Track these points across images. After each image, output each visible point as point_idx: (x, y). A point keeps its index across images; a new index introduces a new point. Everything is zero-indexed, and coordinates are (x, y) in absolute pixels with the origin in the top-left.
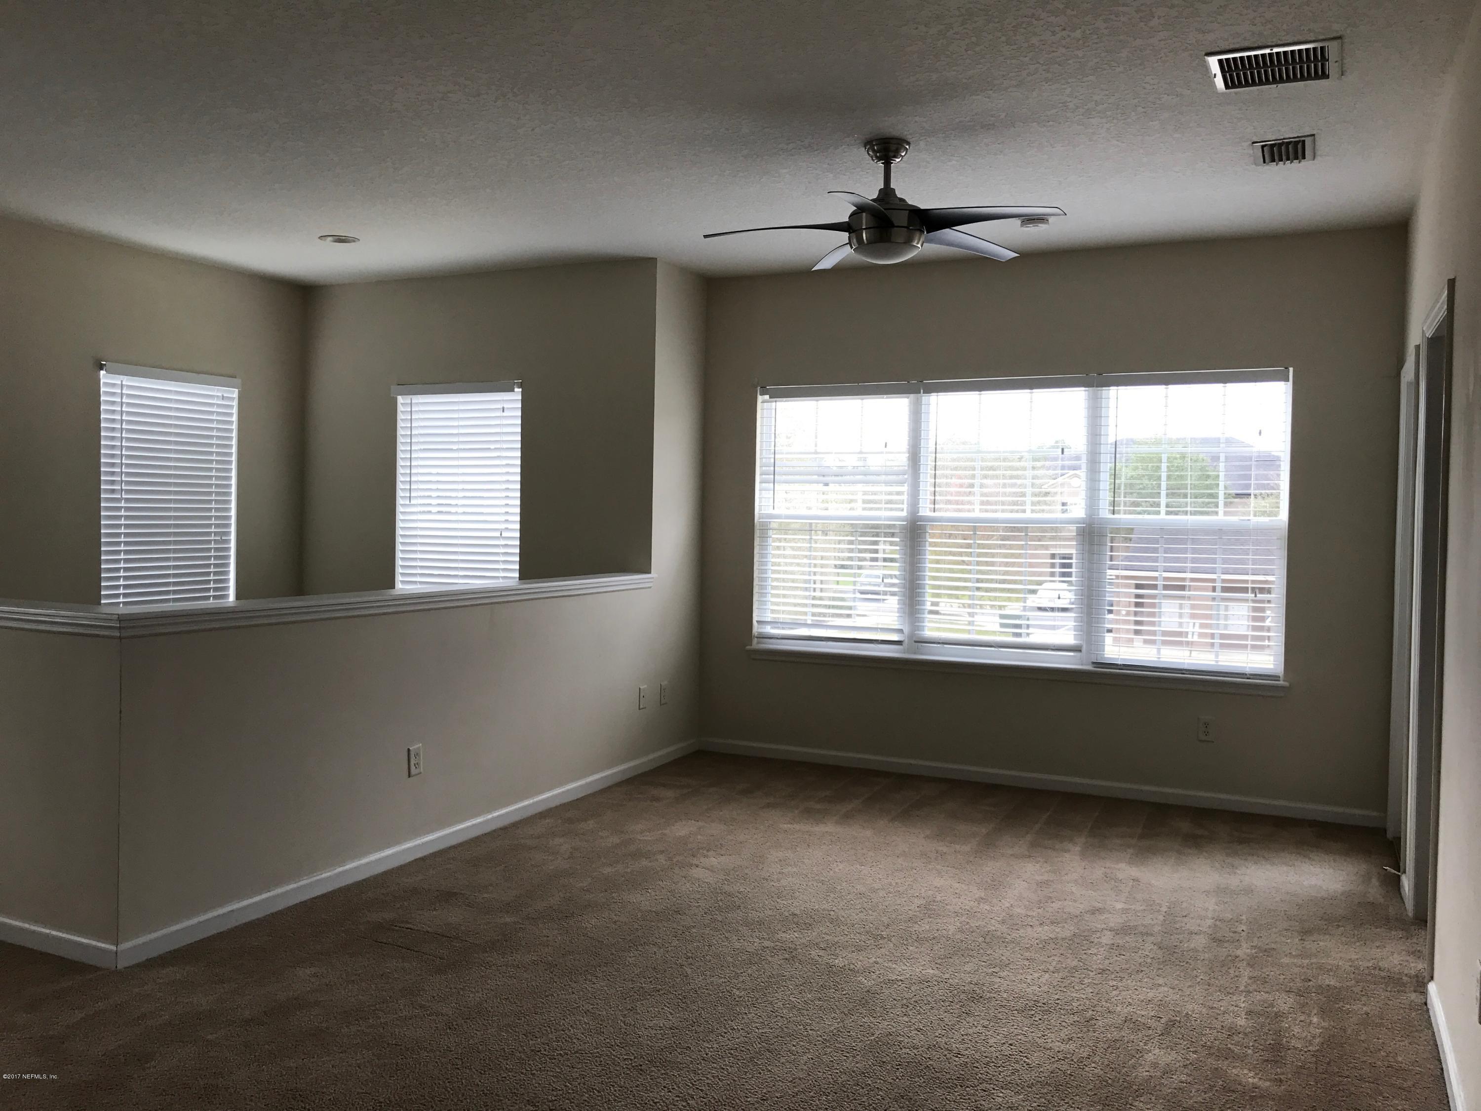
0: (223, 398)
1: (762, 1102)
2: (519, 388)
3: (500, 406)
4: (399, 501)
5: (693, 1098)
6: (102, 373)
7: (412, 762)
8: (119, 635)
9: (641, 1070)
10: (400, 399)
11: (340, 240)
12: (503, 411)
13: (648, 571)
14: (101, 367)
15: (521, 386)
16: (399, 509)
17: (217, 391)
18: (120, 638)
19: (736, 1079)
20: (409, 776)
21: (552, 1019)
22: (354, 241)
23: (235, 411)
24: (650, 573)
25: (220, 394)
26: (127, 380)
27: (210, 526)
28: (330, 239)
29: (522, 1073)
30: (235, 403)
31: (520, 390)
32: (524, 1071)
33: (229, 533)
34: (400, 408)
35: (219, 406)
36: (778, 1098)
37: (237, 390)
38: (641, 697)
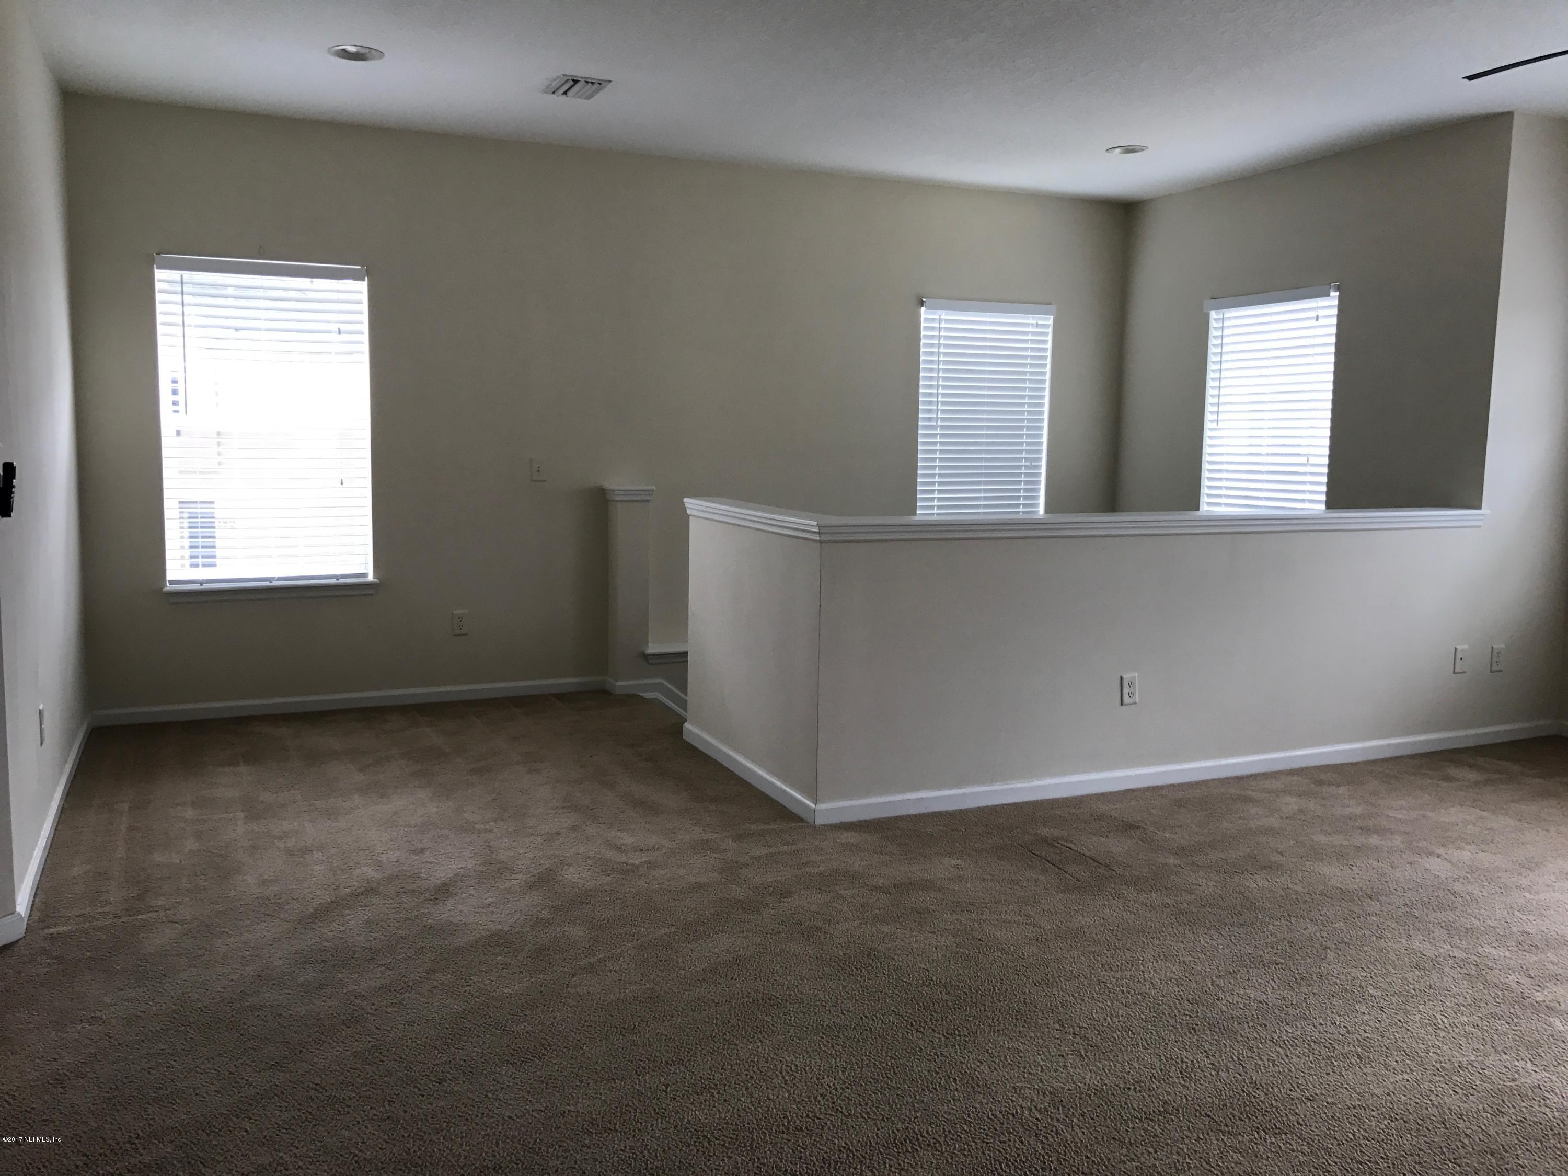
0: (1037, 325)
1: (1305, 1101)
2: (1336, 291)
3: (1313, 314)
4: (1208, 425)
5: (1228, 1071)
6: (923, 309)
7: (1126, 691)
8: (818, 538)
9: (1194, 1029)
10: (1213, 315)
11: (1129, 150)
12: (1317, 320)
13: (1476, 503)
14: (922, 304)
15: (1338, 288)
16: (1207, 433)
17: (1030, 319)
18: (820, 542)
19: (1293, 1069)
20: (1122, 704)
21: (1141, 958)
22: (1143, 150)
23: (1049, 338)
24: (1479, 507)
25: (1034, 322)
26: (946, 314)
27: (1021, 452)
28: (1118, 150)
29: (1073, 996)
30: (1050, 330)
31: (1337, 294)
32: (1077, 995)
33: (1039, 459)
34: (1213, 324)
35: (1034, 333)
36: (1327, 1103)
37: (1052, 317)
38: (1458, 660)
